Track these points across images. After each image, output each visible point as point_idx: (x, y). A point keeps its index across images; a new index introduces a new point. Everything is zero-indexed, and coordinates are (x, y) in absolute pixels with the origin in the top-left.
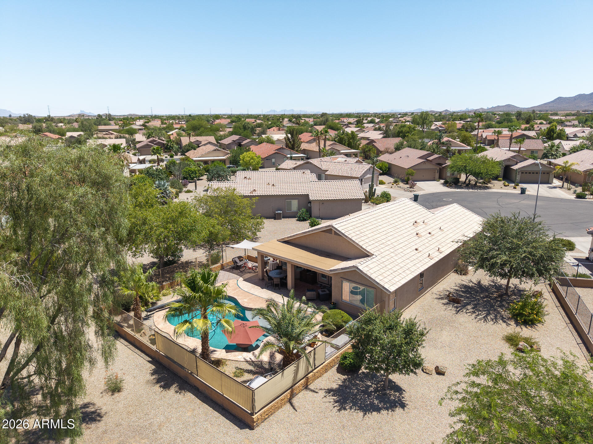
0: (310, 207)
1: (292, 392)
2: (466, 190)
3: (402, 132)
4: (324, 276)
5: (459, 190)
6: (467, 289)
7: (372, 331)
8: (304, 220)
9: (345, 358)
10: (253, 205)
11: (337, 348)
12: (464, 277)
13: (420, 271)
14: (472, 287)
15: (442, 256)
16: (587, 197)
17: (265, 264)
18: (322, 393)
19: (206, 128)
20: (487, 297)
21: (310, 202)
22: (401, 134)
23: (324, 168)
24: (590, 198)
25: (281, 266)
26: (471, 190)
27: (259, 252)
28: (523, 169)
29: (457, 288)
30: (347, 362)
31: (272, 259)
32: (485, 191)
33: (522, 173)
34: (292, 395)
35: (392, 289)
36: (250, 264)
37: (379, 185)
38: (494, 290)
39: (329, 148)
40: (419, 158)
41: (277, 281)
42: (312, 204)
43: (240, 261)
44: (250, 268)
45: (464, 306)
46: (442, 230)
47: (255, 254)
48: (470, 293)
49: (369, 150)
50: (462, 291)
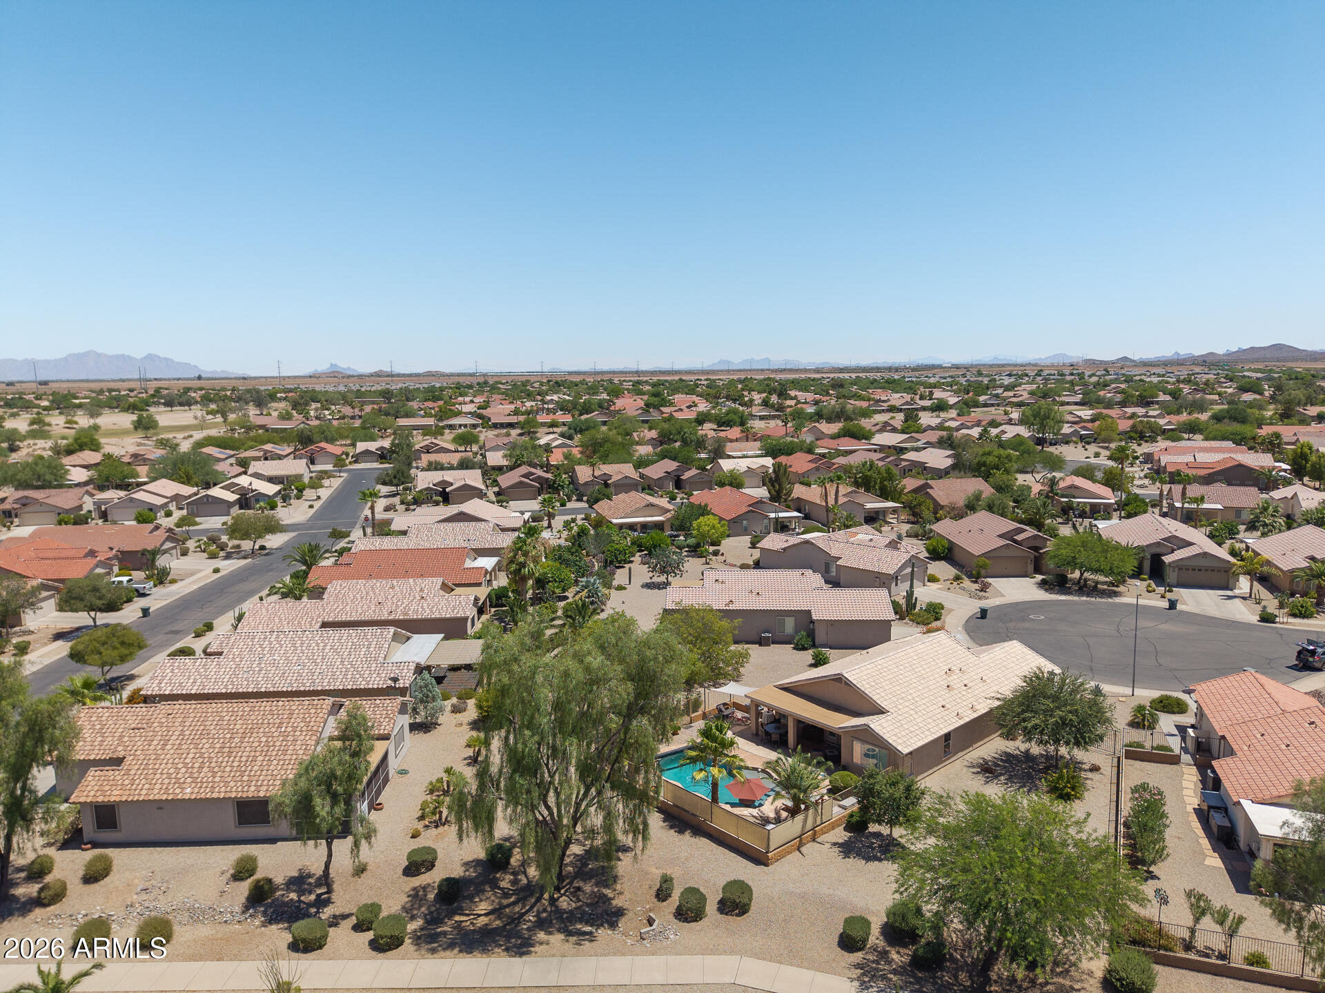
0: (813, 630)
1: (801, 841)
2: (1076, 598)
3: (984, 464)
4: (832, 734)
5: (1063, 597)
6: (1008, 758)
7: (874, 784)
8: (804, 649)
9: (851, 816)
10: (734, 629)
11: (844, 808)
12: (1011, 743)
13: (946, 731)
14: (1017, 755)
15: (975, 715)
16: (1277, 619)
17: (759, 714)
18: (828, 845)
19: (613, 444)
20: (1030, 767)
21: (812, 622)
22: (983, 468)
23: (834, 553)
24: (1283, 623)
25: (779, 719)
26: (1084, 598)
27: (753, 701)
28: (1180, 563)
29: (996, 756)
30: (854, 819)
31: (766, 709)
32: (1110, 600)
33: (1180, 569)
34: (801, 845)
35: (905, 751)
36: (739, 715)
37: (929, 584)
38: (1043, 760)
39: (845, 500)
40: (1000, 536)
41: (775, 737)
42: (816, 624)
43: (727, 709)
44: (739, 720)
45: (997, 777)
46: (985, 681)
47: (747, 702)
48: (1010, 763)
49: (920, 505)
50: (1002, 760)
